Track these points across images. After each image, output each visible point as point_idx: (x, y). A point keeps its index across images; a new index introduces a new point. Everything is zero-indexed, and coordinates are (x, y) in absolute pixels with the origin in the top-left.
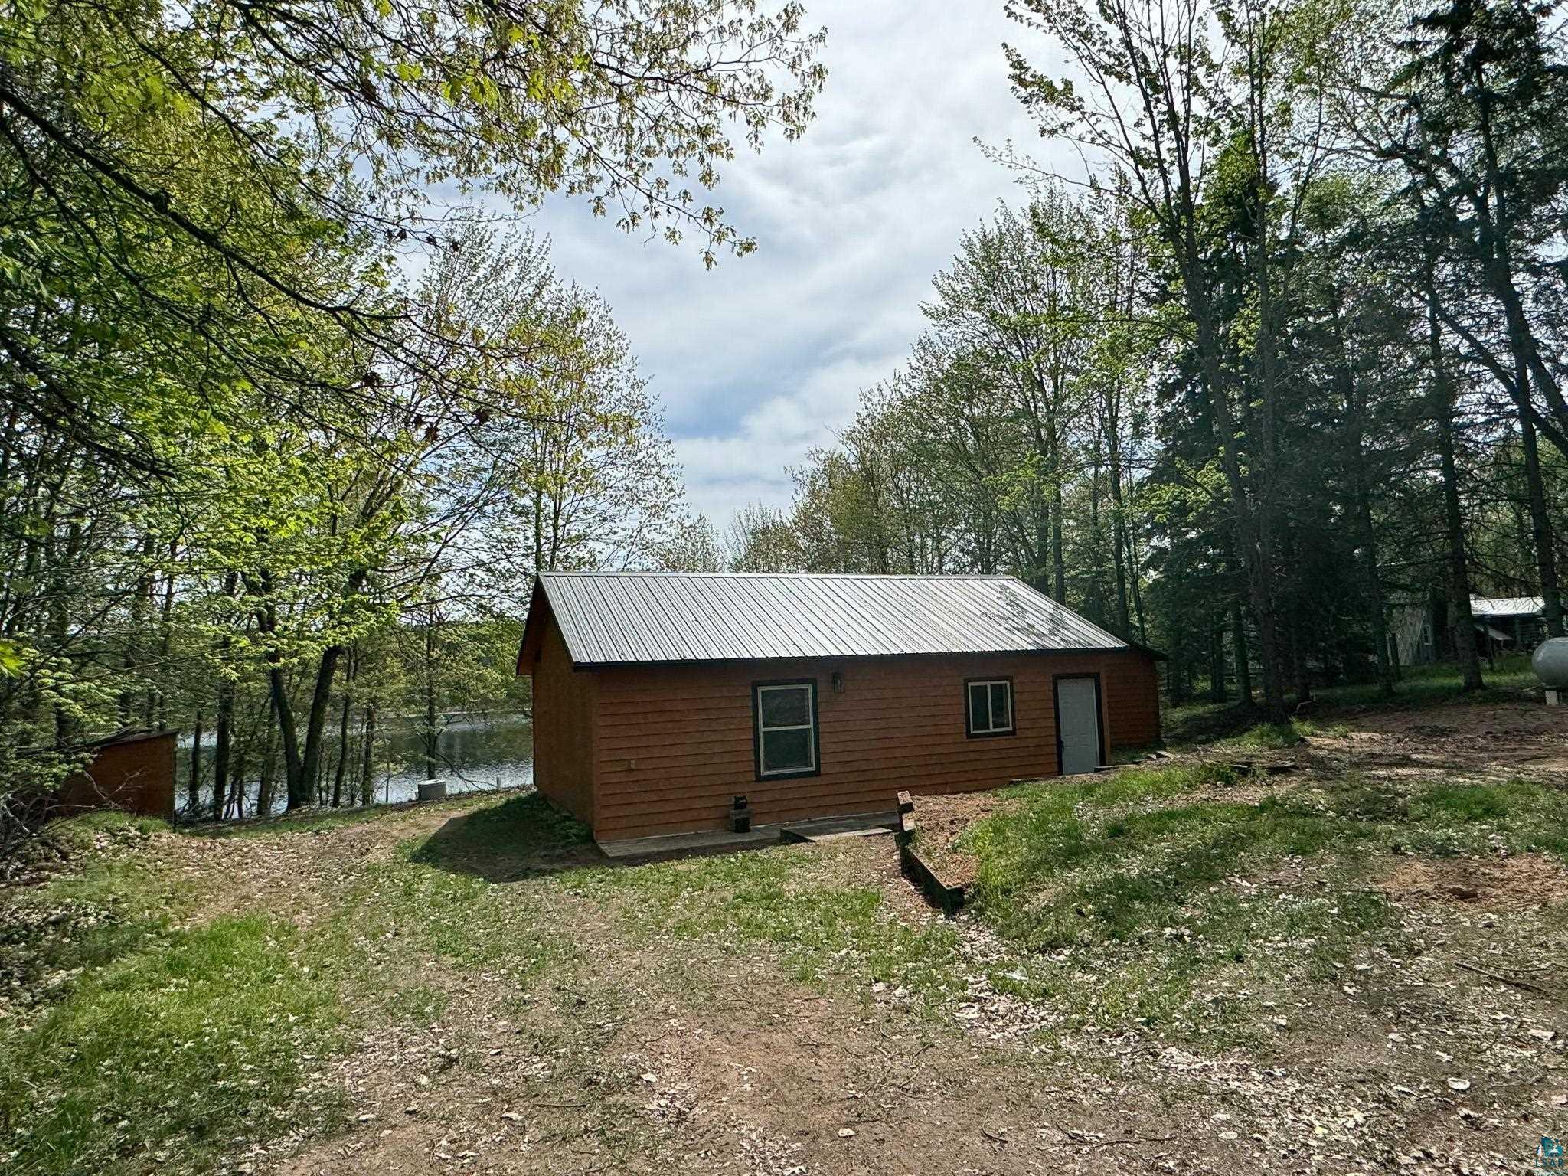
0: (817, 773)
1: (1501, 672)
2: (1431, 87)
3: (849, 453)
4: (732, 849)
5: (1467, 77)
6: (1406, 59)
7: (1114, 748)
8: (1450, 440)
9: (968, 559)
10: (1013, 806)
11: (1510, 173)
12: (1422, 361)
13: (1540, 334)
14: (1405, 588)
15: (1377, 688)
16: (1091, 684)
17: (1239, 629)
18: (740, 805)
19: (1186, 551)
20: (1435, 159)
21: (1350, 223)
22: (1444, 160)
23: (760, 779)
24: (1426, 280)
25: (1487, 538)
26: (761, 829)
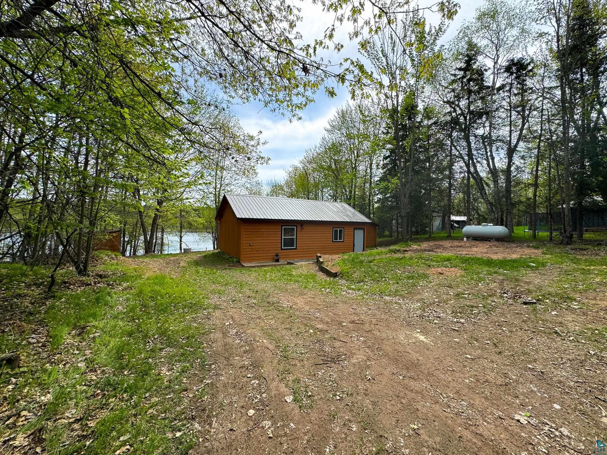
0: (296, 249)
1: (456, 233)
2: (457, 86)
3: (300, 166)
4: (274, 265)
5: (466, 85)
6: (453, 78)
7: (367, 247)
8: (451, 177)
9: (330, 197)
10: (346, 257)
11: (473, 111)
12: (447, 156)
13: (474, 152)
14: (437, 212)
15: (428, 236)
16: (362, 231)
17: (397, 219)
18: (277, 255)
19: (385, 199)
20: (456, 105)
21: (435, 119)
22: (458, 106)
23: (282, 249)
24: (450, 136)
25: (456, 201)
26: (281, 262)
